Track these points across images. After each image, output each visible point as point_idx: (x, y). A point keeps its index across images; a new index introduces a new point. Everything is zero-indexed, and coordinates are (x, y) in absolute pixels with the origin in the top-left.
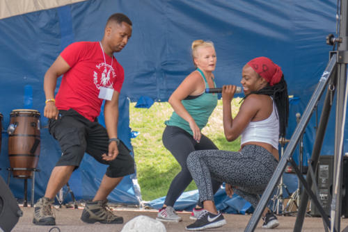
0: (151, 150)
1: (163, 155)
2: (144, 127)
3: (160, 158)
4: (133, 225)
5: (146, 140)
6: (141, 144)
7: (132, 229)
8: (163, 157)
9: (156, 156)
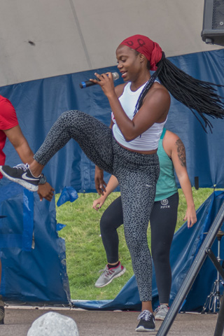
0: (81, 245)
1: (94, 250)
2: (73, 220)
3: (91, 254)
4: (42, 322)
5: (75, 234)
6: (70, 239)
7: (41, 326)
8: (94, 253)
9: (86, 251)
